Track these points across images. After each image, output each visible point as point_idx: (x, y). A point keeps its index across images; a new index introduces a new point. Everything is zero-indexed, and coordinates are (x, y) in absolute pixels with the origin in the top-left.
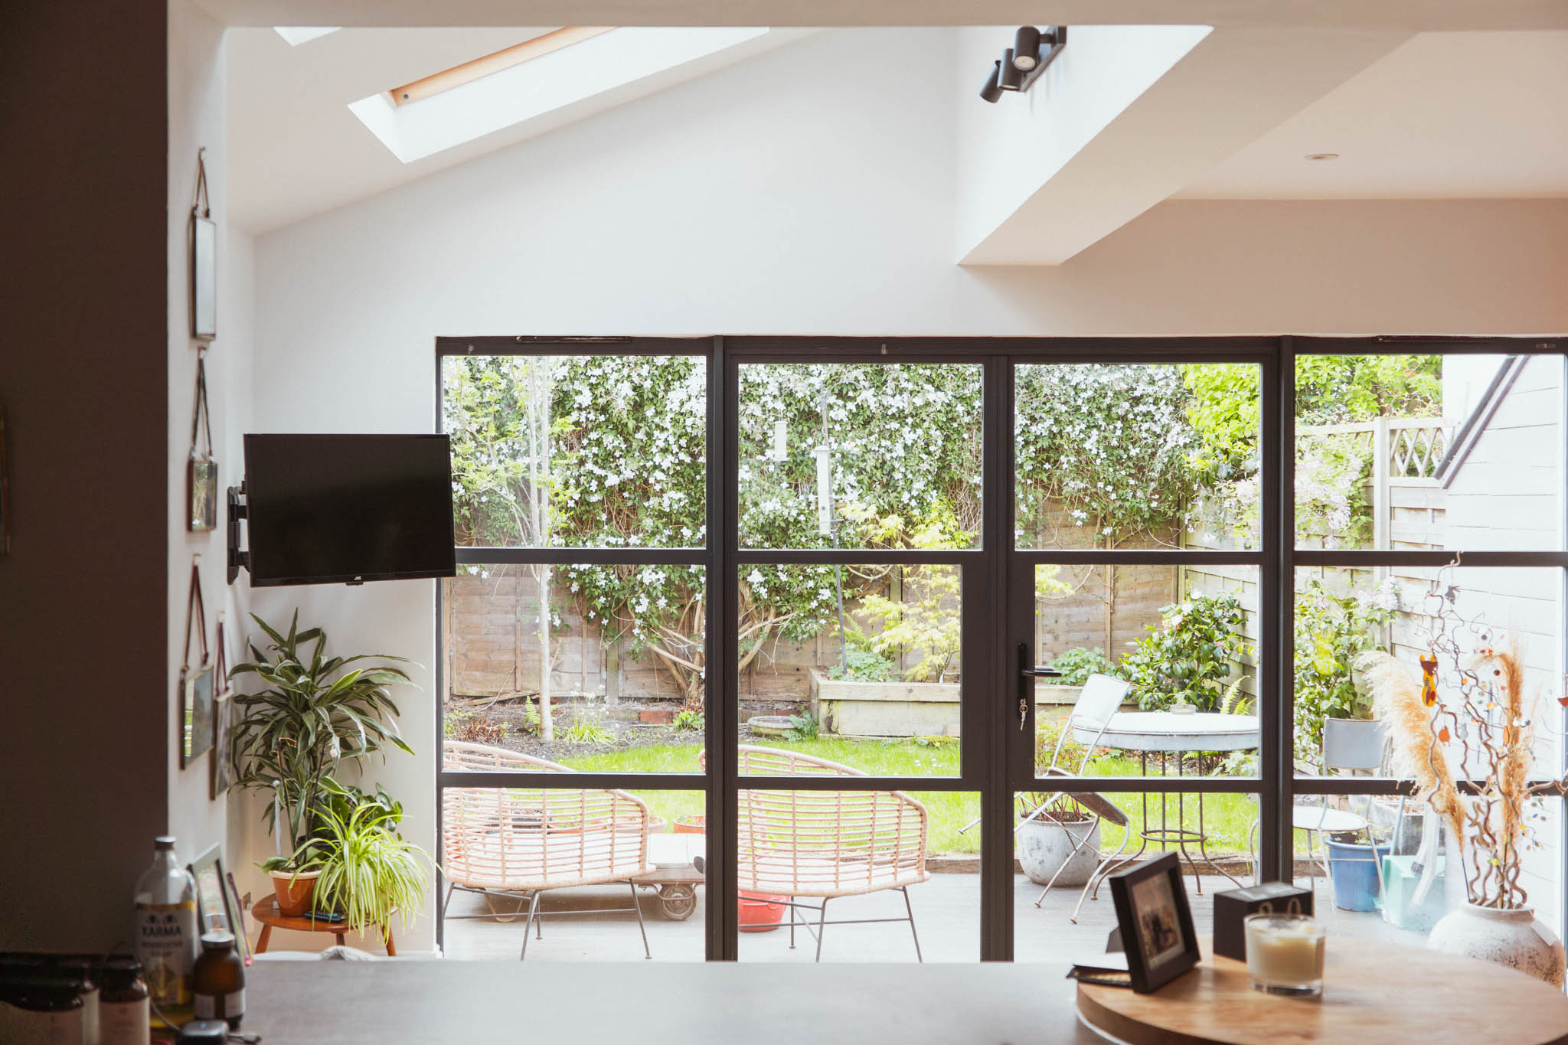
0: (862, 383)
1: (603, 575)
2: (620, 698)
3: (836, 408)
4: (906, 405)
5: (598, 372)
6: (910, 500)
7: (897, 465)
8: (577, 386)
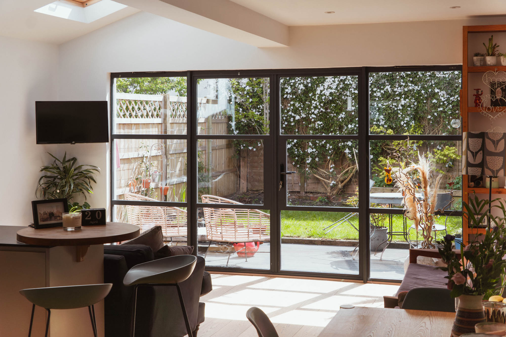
0: (386, 83)
1: (296, 150)
2: (305, 192)
3: (377, 92)
4: (402, 91)
5: (293, 81)
6: (404, 124)
7: (399, 112)
8: (286, 86)
